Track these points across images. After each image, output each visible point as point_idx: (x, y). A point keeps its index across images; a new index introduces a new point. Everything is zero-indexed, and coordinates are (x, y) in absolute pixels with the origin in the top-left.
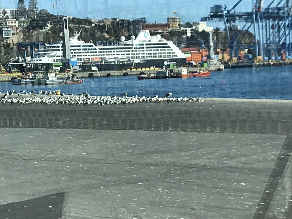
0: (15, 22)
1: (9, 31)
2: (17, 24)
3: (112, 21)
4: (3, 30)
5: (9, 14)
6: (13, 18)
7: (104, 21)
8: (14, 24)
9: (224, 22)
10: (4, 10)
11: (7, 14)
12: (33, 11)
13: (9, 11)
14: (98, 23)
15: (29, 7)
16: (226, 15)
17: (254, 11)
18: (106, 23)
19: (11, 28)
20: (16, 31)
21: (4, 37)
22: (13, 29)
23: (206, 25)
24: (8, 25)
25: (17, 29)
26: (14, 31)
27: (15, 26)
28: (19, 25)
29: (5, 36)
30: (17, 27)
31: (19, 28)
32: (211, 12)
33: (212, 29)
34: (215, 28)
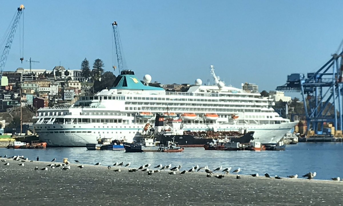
0: (78, 84)
1: (71, 93)
2: (80, 86)
3: (182, 87)
4: (64, 92)
5: (72, 75)
6: (76, 80)
7: (173, 86)
8: (76, 86)
9: (301, 92)
10: (67, 71)
11: (69, 75)
12: (98, 73)
13: (72, 72)
14: (167, 88)
15: (93, 68)
16: (304, 85)
17: (334, 81)
18: (176, 89)
19: (73, 90)
20: (79, 94)
21: (66, 100)
22: (75, 91)
23: (283, 95)
24: (71, 87)
25: (79, 91)
26: (76, 93)
27: (78, 88)
28: (81, 88)
29: (66, 98)
30: (80, 89)
31: (81, 91)
32: (288, 81)
33: (290, 99)
34: (293, 98)
